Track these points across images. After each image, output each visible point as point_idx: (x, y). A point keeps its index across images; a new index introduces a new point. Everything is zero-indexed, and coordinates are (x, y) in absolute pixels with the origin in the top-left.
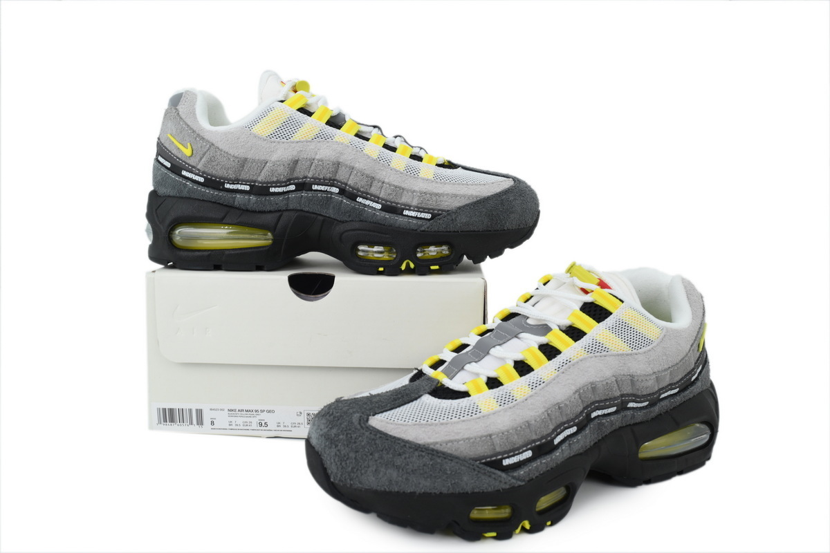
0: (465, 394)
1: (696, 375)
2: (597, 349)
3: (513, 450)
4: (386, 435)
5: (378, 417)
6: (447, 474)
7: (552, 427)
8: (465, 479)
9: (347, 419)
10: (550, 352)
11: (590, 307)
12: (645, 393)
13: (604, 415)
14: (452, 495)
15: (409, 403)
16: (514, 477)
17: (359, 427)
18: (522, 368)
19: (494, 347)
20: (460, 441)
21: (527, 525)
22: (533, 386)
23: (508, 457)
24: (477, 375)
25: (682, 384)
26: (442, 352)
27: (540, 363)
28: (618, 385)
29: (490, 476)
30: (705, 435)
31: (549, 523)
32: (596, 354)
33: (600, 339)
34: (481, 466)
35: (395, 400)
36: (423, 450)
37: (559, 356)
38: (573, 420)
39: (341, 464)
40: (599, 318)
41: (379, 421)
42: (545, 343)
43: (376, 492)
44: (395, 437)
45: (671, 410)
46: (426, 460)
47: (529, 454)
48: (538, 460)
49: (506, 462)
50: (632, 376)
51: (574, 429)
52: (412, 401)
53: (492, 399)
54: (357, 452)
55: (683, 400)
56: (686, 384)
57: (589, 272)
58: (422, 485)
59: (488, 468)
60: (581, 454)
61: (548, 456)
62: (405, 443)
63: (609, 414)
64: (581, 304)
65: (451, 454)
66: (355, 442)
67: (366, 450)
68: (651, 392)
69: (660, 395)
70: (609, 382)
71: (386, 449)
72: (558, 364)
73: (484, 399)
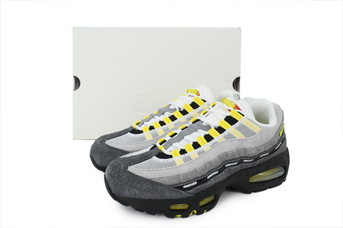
0: (171, 157)
1: (278, 147)
2: (230, 137)
3: (188, 182)
4: (134, 175)
5: (132, 167)
6: (159, 192)
7: (207, 171)
8: (166, 194)
9: (119, 167)
10: (208, 138)
11: (229, 118)
12: (251, 156)
13: (232, 166)
14: (162, 200)
15: (146, 160)
16: (188, 193)
17: (123, 171)
18: (196, 145)
19: (186, 135)
20: (165, 178)
21: (195, 212)
22: (199, 154)
23: (186, 185)
24: (177, 148)
25: (271, 151)
26: (165, 137)
27: (204, 143)
28: (238, 153)
29: (177, 193)
30: (281, 172)
31: (205, 211)
32: (229, 139)
33: (231, 133)
34: (174, 188)
35: (141, 158)
36: (149, 181)
37: (212, 141)
38: (216, 168)
39: (115, 186)
40: (232, 123)
41: (132, 169)
42: (207, 134)
43: (129, 198)
44: (137, 176)
45: (266, 162)
46: (150, 186)
47: (196, 183)
48: (200, 186)
49: (185, 187)
50: (245, 149)
51: (217, 172)
52: (148, 159)
53: (181, 159)
54: (121, 182)
55: (271, 157)
56: (272, 151)
57: (231, 101)
58: (149, 196)
59: (177, 189)
60: (221, 182)
61: (204, 184)
62: (142, 178)
63: (234, 165)
64: (225, 117)
65: (161, 183)
66: (121, 178)
67: (125, 181)
68: (255, 155)
69: (260, 156)
70: (234, 152)
71: (133, 181)
72: (212, 144)
73: (178, 159)
